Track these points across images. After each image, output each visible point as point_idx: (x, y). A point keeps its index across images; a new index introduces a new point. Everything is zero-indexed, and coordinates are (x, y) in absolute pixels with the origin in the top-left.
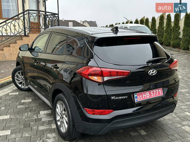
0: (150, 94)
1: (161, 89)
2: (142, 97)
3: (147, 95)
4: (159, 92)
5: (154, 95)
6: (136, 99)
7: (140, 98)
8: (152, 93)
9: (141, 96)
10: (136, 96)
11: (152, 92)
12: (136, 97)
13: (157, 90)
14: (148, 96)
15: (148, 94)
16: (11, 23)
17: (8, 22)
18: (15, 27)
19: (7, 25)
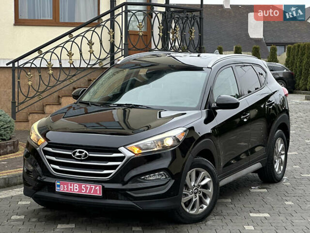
16: (83, 36)
17: (76, 35)
18: (91, 48)
19: (73, 42)
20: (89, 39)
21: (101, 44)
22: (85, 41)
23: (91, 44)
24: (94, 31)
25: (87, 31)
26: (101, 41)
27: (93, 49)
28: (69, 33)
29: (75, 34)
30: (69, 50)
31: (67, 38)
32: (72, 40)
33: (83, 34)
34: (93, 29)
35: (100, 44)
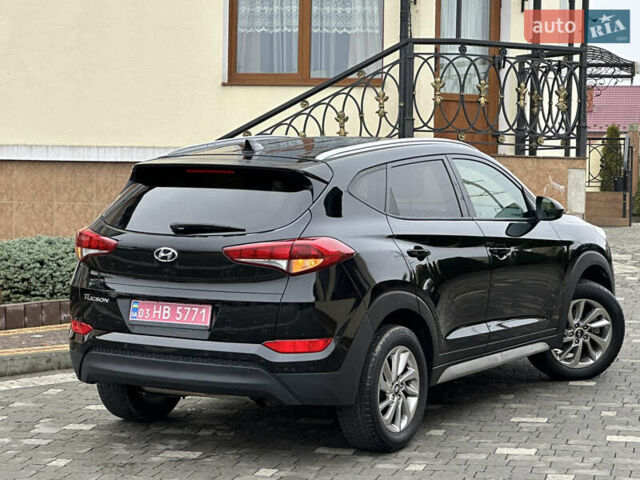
0: (174, 314)
1: (207, 309)
2: (151, 313)
3: (165, 312)
4: (199, 315)
5: (183, 317)
6: (133, 315)
7: (145, 314)
8: (178, 312)
9: (148, 310)
10: (136, 306)
11: (179, 308)
12: (136, 310)
13: (197, 309)
14: (166, 315)
15: (168, 312)
16: (328, 104)
17: (314, 102)
18: (342, 127)
19: (309, 115)
20: (339, 110)
21: (362, 119)
22: (331, 115)
23: (342, 118)
24: (348, 94)
25: (335, 95)
26: (361, 112)
27: (346, 130)
28: (302, 99)
29: (312, 100)
30: (300, 130)
31: (298, 108)
32: (307, 111)
33: (327, 101)
34: (346, 91)
35: (359, 119)
